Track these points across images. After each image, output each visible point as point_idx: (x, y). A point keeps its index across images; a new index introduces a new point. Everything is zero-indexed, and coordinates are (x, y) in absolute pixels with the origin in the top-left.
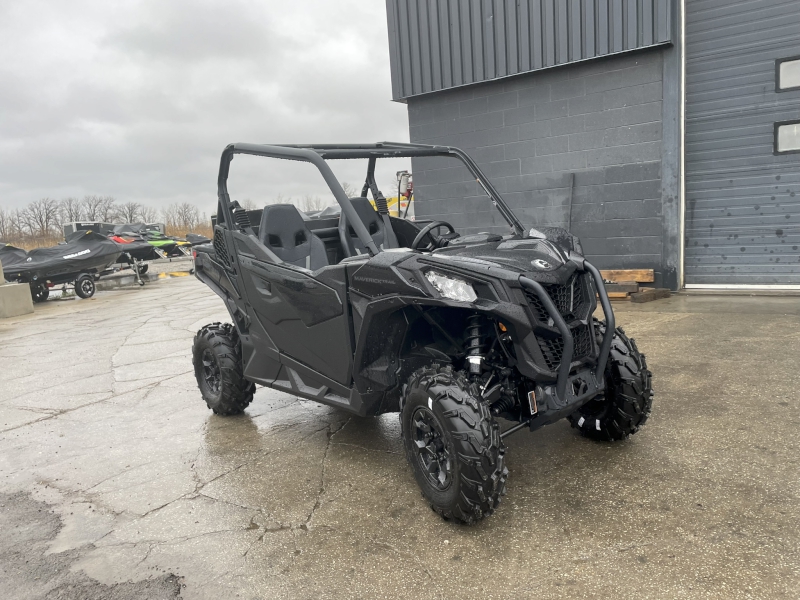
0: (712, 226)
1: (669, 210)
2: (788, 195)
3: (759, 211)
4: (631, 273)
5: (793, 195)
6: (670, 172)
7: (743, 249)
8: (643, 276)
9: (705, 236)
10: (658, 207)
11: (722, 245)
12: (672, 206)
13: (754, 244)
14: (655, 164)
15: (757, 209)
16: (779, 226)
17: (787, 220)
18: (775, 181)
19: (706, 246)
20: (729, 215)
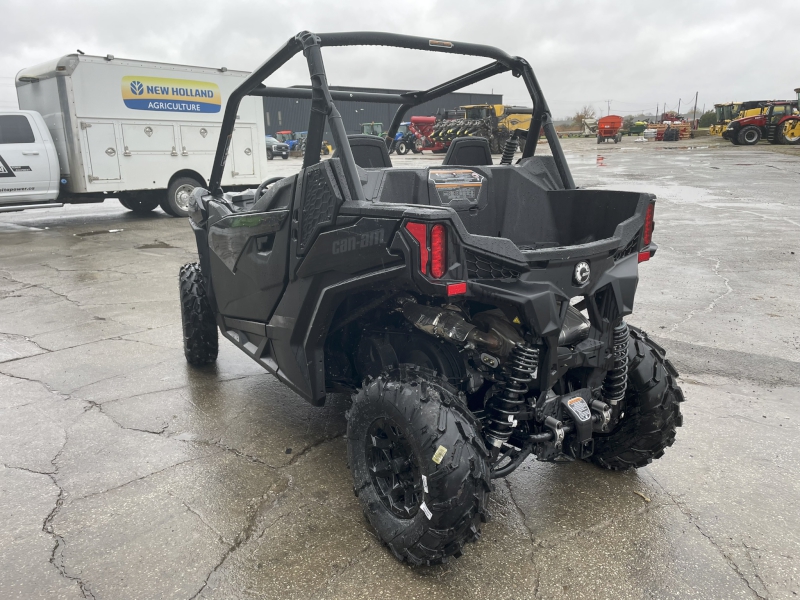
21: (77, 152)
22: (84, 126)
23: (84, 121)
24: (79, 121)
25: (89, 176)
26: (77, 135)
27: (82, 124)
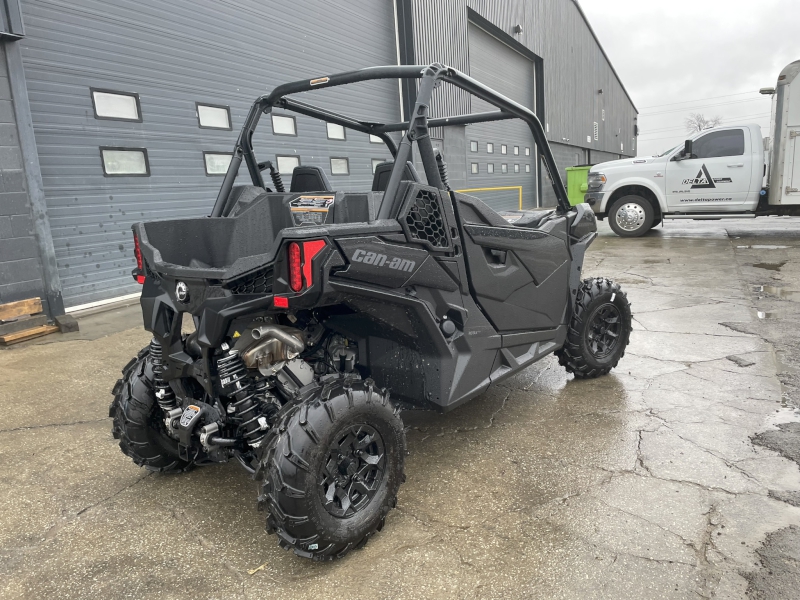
0: (68, 245)
1: (42, 227)
2: (121, 214)
3: (104, 229)
4: (16, 306)
5: (124, 214)
6: (36, 185)
7: (98, 266)
8: (30, 306)
9: (64, 256)
10: (32, 224)
11: (80, 264)
12: (44, 223)
13: (105, 260)
14: (16, 174)
15: (101, 226)
16: (120, 242)
17: (124, 236)
18: (109, 201)
19: (67, 266)
20: (81, 233)
21: (780, 162)
22: (793, 136)
23: (794, 130)
24: (789, 130)
25: (787, 188)
26: (784, 145)
27: (791, 133)
